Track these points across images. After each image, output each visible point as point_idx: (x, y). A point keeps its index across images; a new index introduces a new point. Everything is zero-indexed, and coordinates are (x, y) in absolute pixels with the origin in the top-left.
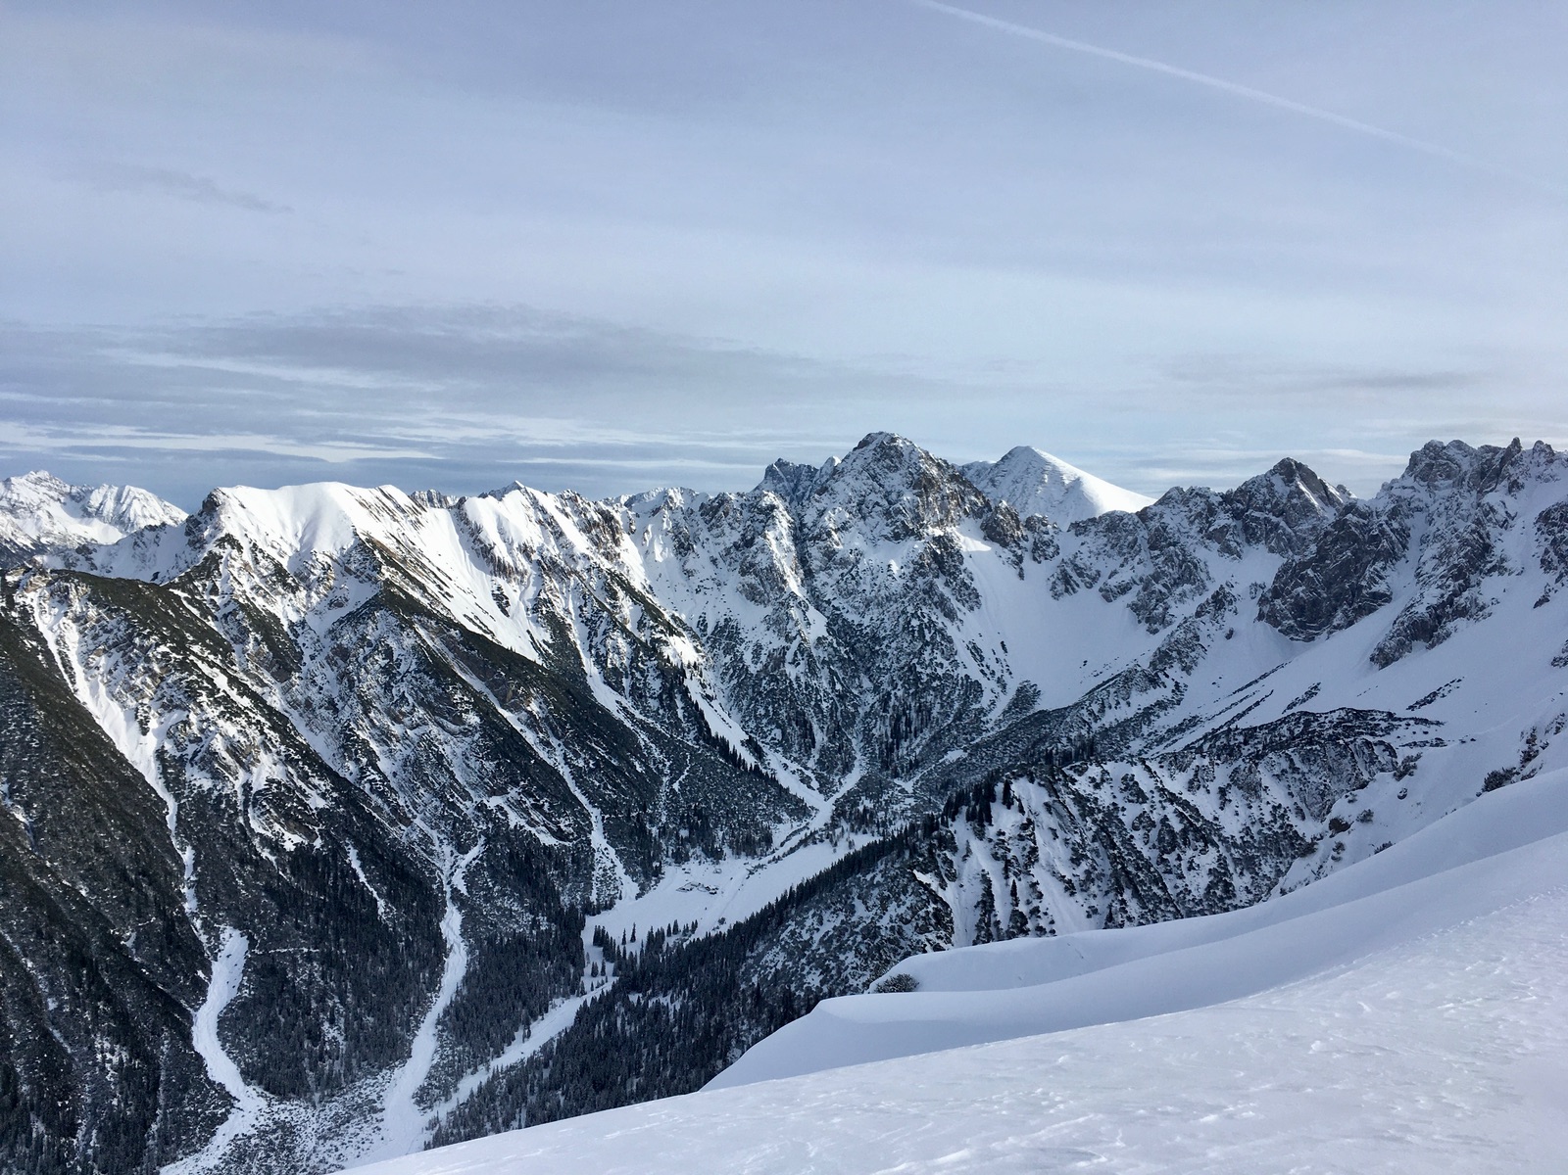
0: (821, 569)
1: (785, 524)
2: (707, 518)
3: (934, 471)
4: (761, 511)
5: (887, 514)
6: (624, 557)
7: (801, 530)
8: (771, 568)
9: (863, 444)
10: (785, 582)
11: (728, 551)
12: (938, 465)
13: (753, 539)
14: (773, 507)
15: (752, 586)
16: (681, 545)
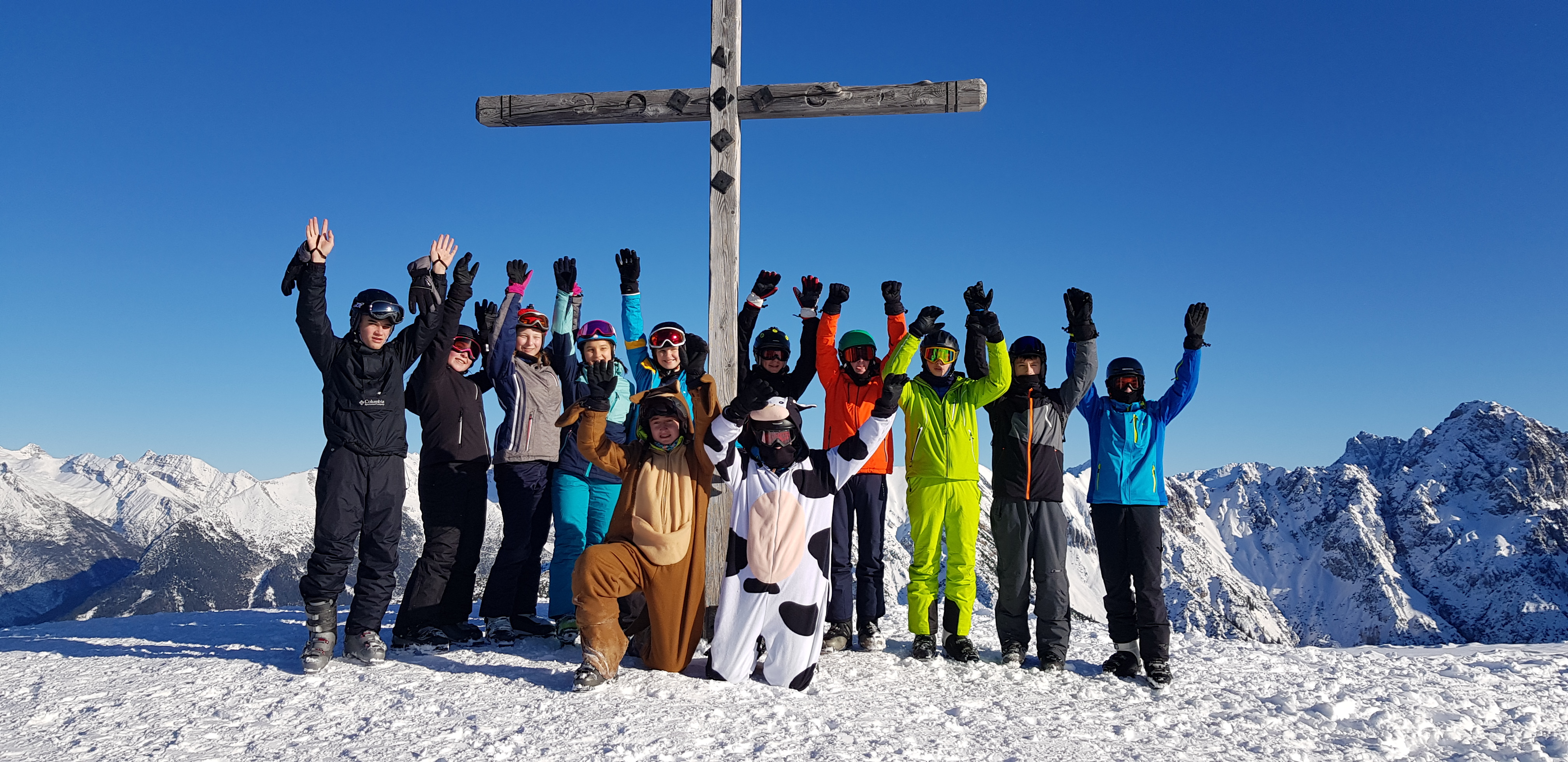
0: (1416, 545)
1: (1371, 497)
2: (1285, 492)
3: (1544, 440)
4: (1343, 485)
5: (1489, 486)
6: (1199, 531)
7: (1389, 503)
8: (1358, 542)
9: (1455, 414)
10: (1373, 557)
11: (1309, 526)
12: (1548, 434)
13: (1336, 512)
14: (1355, 481)
15: (1338, 562)
16: (1258, 519)
